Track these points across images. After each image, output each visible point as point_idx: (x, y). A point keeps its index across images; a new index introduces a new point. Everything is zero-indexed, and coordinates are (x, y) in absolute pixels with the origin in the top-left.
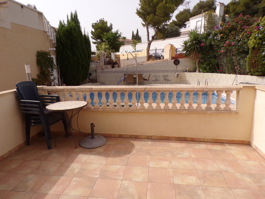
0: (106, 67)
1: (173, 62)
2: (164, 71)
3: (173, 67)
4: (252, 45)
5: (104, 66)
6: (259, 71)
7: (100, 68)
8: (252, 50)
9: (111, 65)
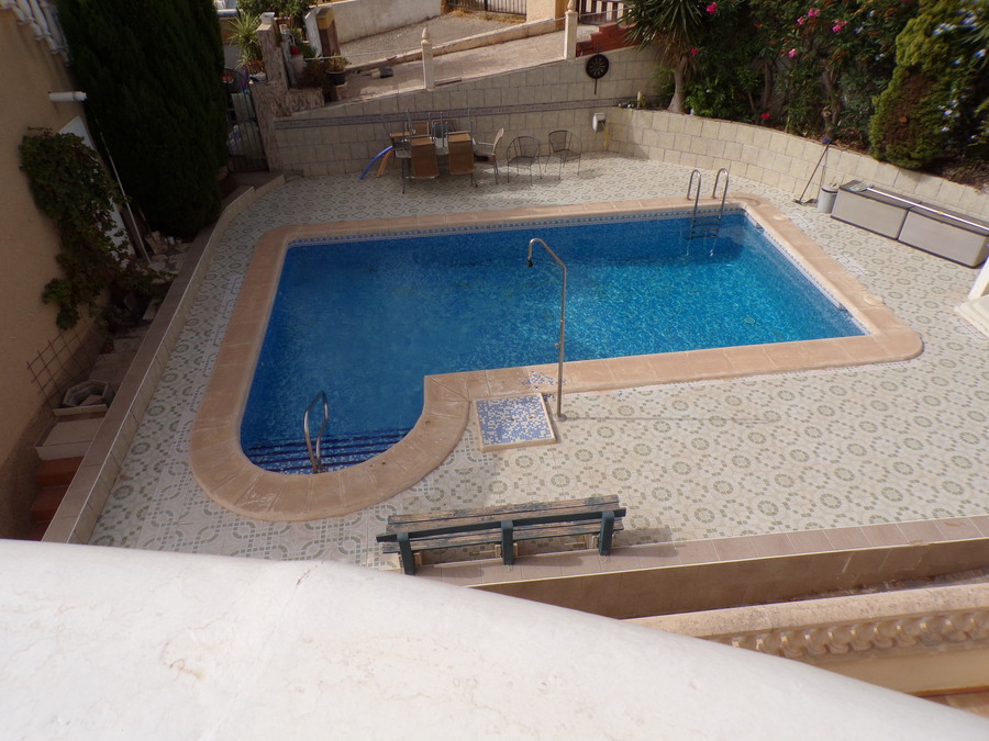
0: (300, 101)
1: (583, 67)
2: (546, 107)
3: (581, 86)
4: (910, 56)
5: (289, 97)
6: (914, 155)
7: (274, 108)
8: (908, 74)
9: (320, 91)
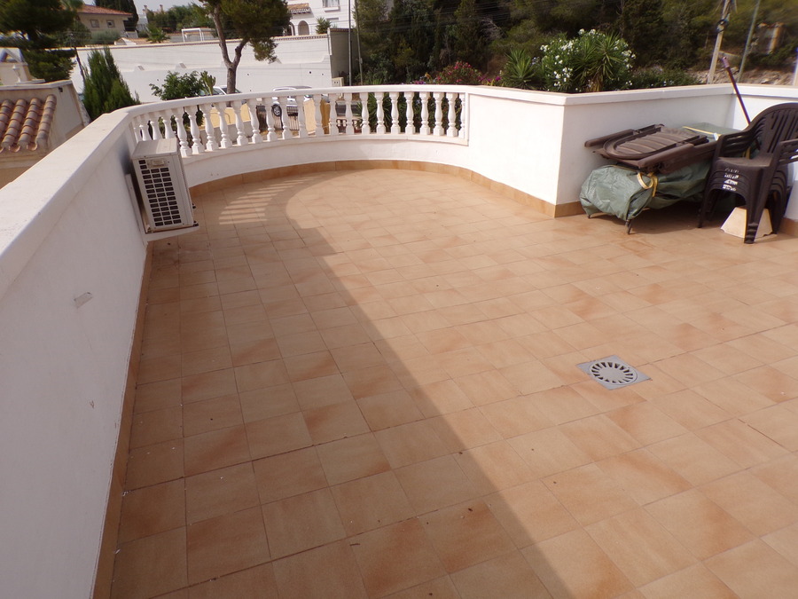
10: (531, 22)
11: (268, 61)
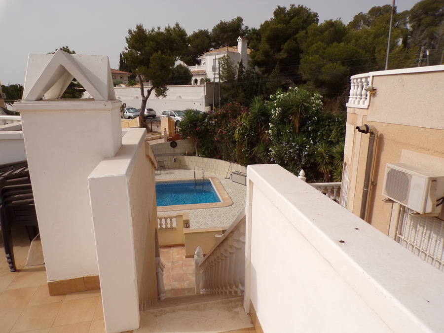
1: (169, 145)
3: (169, 150)
4: (237, 139)
8: (238, 143)
10: (312, 83)
11: (162, 97)
